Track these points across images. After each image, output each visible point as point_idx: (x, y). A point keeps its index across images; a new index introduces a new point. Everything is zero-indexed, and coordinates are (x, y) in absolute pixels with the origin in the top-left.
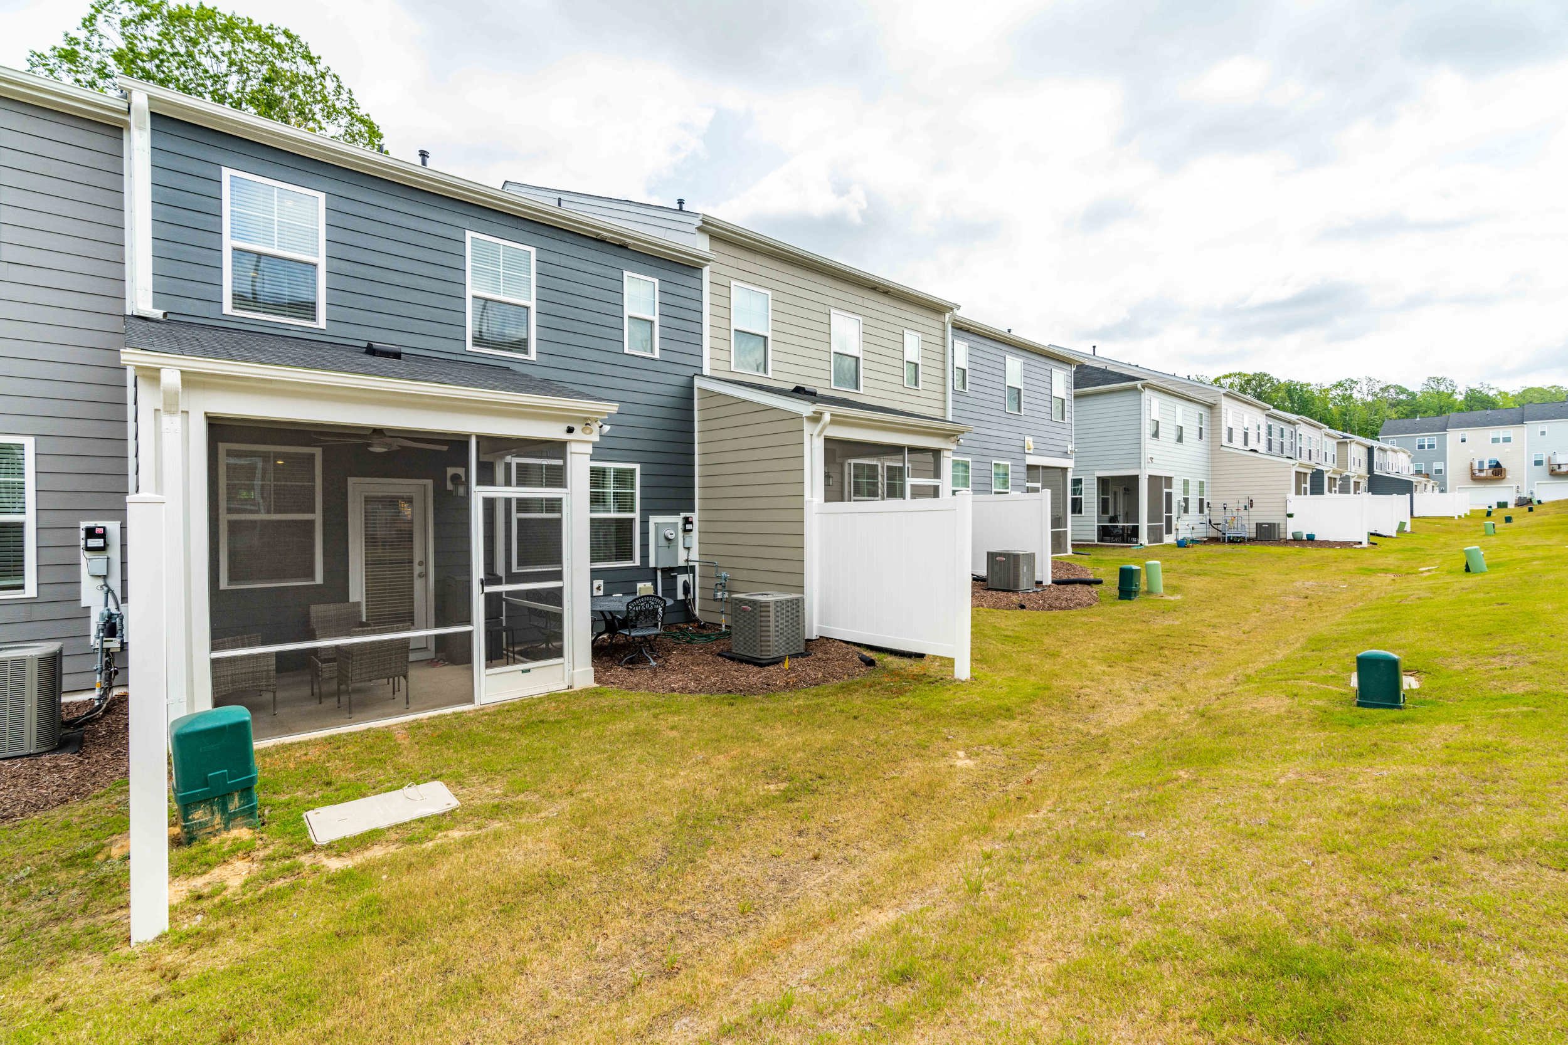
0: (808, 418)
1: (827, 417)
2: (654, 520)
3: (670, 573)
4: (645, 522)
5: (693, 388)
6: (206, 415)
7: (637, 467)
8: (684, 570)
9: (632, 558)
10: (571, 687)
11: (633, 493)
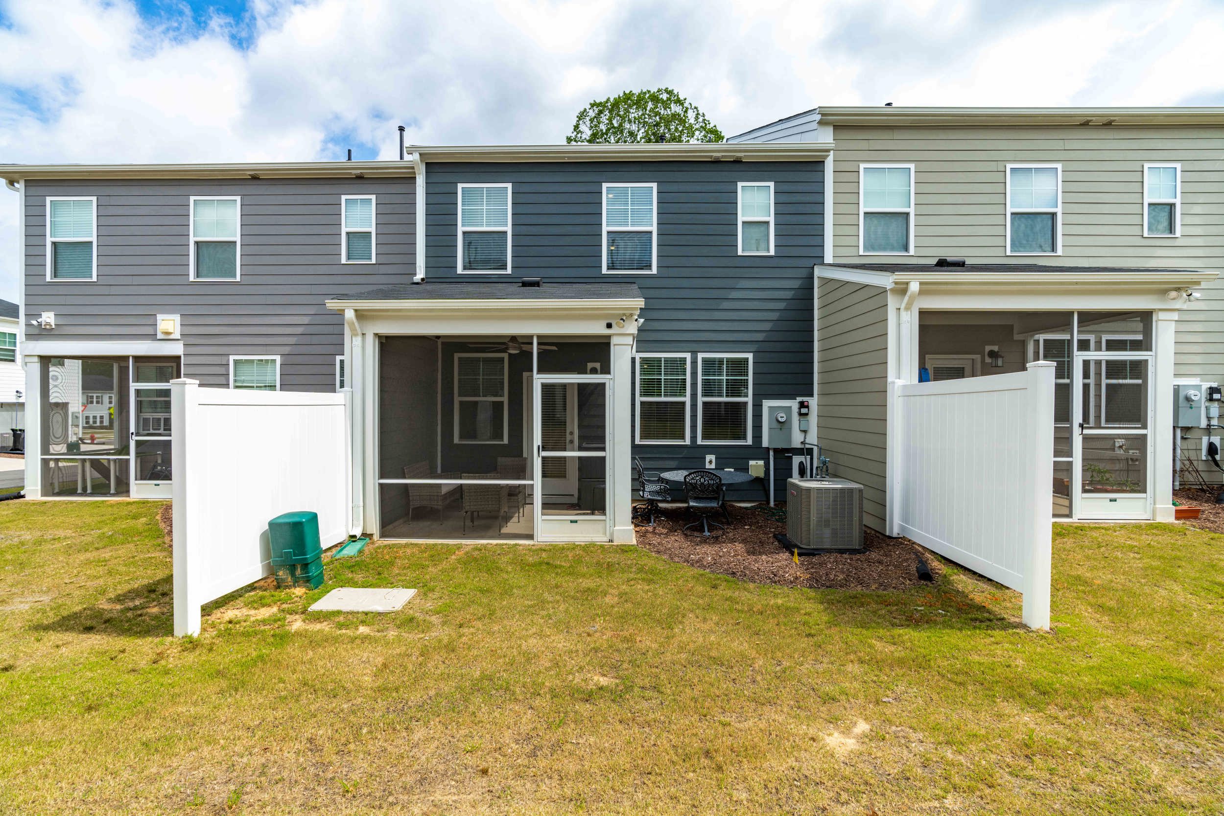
0: (892, 290)
1: (914, 287)
2: (767, 404)
3: (784, 455)
4: (758, 407)
5: (813, 278)
6: (376, 335)
7: (750, 356)
8: (799, 452)
9: (744, 438)
10: (611, 541)
11: (747, 380)
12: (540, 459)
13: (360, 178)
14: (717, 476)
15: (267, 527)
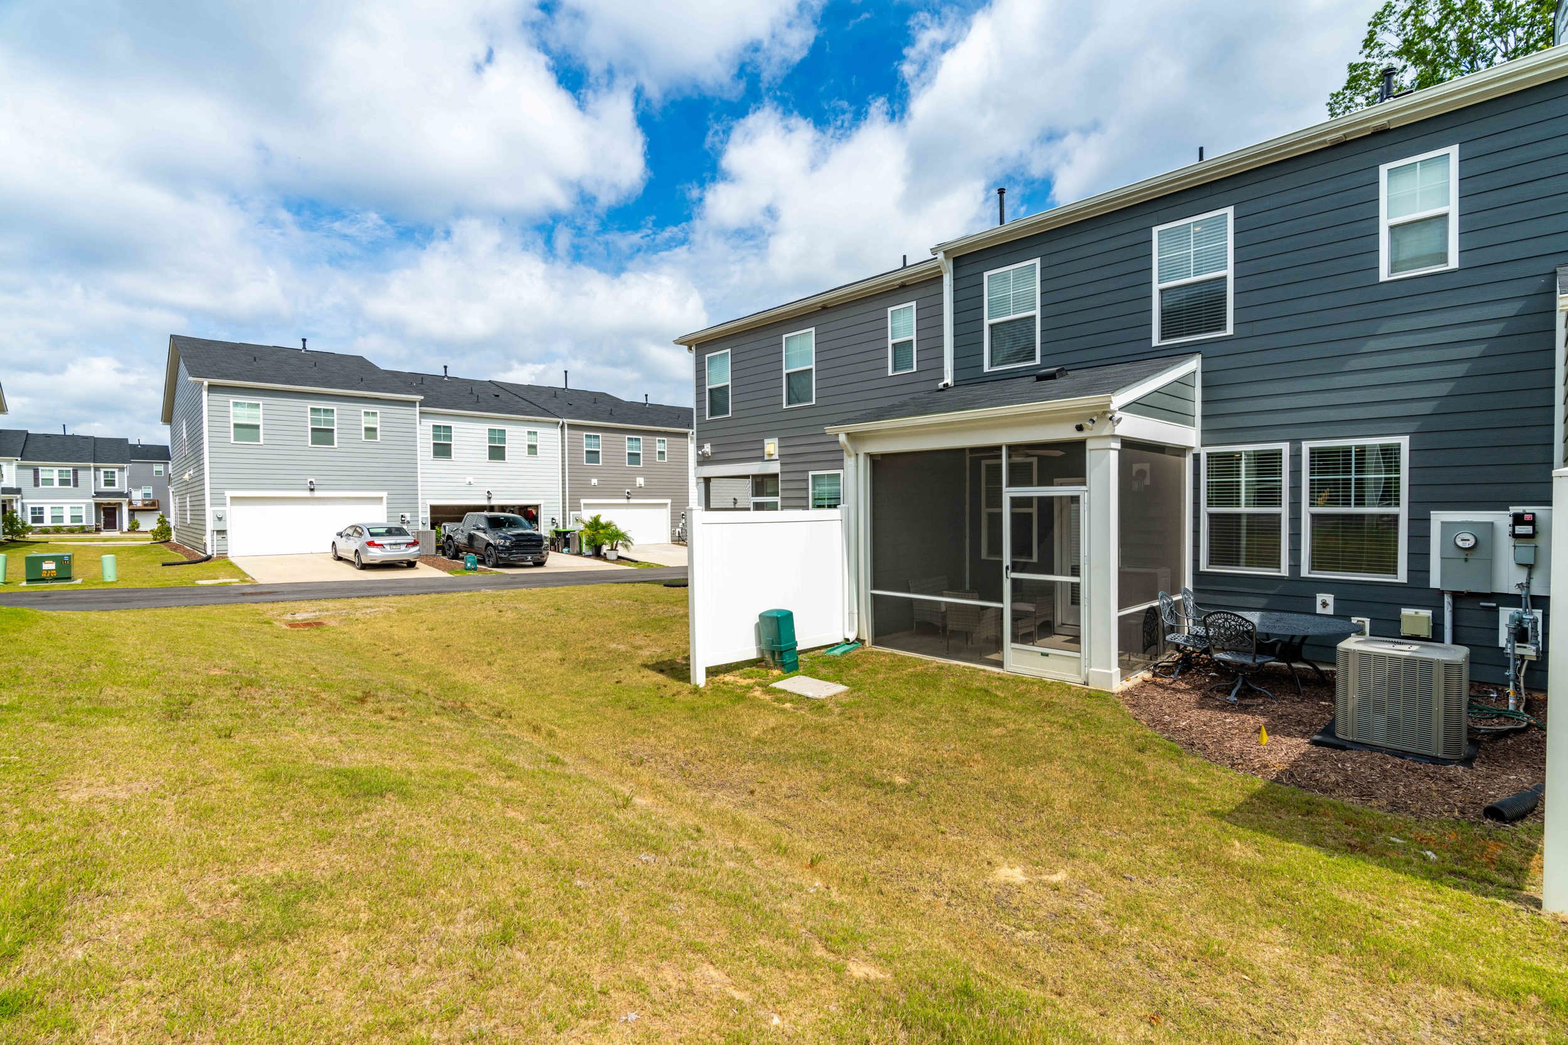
2: (1438, 518)
3: (1477, 603)
4: (1420, 522)
6: (867, 454)
7: (1404, 442)
8: (1512, 600)
9: (1394, 571)
10: (1086, 683)
11: (1398, 478)
12: (1009, 582)
13: (903, 286)
14: (1247, 621)
15: (758, 621)
